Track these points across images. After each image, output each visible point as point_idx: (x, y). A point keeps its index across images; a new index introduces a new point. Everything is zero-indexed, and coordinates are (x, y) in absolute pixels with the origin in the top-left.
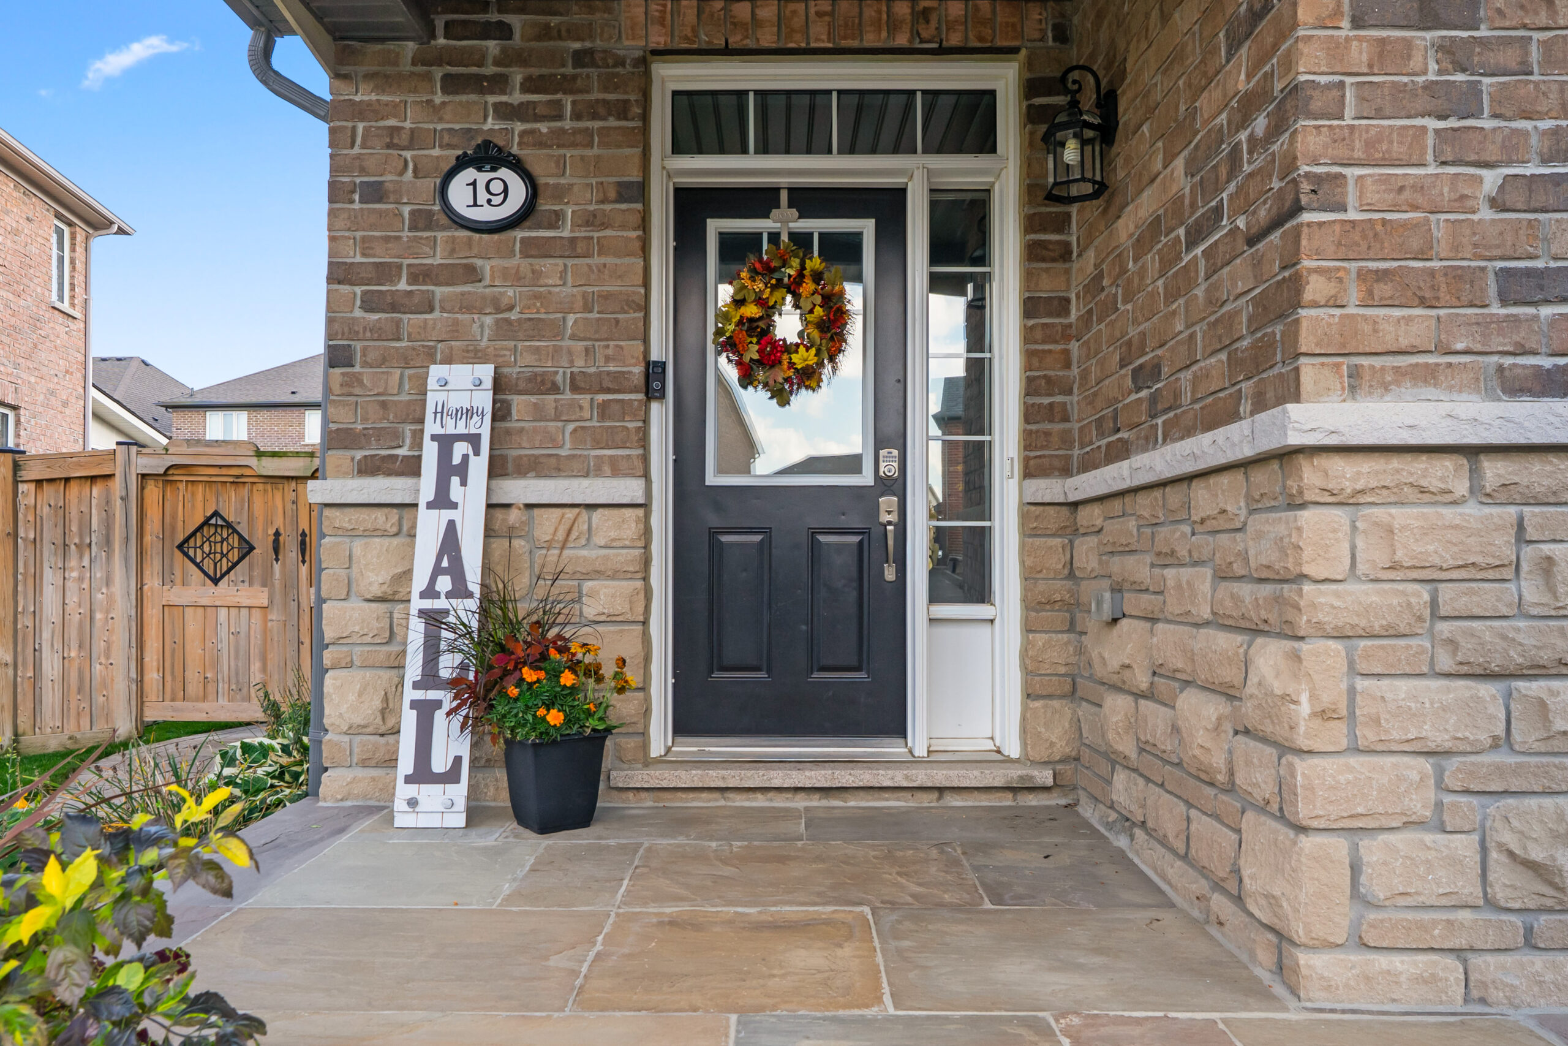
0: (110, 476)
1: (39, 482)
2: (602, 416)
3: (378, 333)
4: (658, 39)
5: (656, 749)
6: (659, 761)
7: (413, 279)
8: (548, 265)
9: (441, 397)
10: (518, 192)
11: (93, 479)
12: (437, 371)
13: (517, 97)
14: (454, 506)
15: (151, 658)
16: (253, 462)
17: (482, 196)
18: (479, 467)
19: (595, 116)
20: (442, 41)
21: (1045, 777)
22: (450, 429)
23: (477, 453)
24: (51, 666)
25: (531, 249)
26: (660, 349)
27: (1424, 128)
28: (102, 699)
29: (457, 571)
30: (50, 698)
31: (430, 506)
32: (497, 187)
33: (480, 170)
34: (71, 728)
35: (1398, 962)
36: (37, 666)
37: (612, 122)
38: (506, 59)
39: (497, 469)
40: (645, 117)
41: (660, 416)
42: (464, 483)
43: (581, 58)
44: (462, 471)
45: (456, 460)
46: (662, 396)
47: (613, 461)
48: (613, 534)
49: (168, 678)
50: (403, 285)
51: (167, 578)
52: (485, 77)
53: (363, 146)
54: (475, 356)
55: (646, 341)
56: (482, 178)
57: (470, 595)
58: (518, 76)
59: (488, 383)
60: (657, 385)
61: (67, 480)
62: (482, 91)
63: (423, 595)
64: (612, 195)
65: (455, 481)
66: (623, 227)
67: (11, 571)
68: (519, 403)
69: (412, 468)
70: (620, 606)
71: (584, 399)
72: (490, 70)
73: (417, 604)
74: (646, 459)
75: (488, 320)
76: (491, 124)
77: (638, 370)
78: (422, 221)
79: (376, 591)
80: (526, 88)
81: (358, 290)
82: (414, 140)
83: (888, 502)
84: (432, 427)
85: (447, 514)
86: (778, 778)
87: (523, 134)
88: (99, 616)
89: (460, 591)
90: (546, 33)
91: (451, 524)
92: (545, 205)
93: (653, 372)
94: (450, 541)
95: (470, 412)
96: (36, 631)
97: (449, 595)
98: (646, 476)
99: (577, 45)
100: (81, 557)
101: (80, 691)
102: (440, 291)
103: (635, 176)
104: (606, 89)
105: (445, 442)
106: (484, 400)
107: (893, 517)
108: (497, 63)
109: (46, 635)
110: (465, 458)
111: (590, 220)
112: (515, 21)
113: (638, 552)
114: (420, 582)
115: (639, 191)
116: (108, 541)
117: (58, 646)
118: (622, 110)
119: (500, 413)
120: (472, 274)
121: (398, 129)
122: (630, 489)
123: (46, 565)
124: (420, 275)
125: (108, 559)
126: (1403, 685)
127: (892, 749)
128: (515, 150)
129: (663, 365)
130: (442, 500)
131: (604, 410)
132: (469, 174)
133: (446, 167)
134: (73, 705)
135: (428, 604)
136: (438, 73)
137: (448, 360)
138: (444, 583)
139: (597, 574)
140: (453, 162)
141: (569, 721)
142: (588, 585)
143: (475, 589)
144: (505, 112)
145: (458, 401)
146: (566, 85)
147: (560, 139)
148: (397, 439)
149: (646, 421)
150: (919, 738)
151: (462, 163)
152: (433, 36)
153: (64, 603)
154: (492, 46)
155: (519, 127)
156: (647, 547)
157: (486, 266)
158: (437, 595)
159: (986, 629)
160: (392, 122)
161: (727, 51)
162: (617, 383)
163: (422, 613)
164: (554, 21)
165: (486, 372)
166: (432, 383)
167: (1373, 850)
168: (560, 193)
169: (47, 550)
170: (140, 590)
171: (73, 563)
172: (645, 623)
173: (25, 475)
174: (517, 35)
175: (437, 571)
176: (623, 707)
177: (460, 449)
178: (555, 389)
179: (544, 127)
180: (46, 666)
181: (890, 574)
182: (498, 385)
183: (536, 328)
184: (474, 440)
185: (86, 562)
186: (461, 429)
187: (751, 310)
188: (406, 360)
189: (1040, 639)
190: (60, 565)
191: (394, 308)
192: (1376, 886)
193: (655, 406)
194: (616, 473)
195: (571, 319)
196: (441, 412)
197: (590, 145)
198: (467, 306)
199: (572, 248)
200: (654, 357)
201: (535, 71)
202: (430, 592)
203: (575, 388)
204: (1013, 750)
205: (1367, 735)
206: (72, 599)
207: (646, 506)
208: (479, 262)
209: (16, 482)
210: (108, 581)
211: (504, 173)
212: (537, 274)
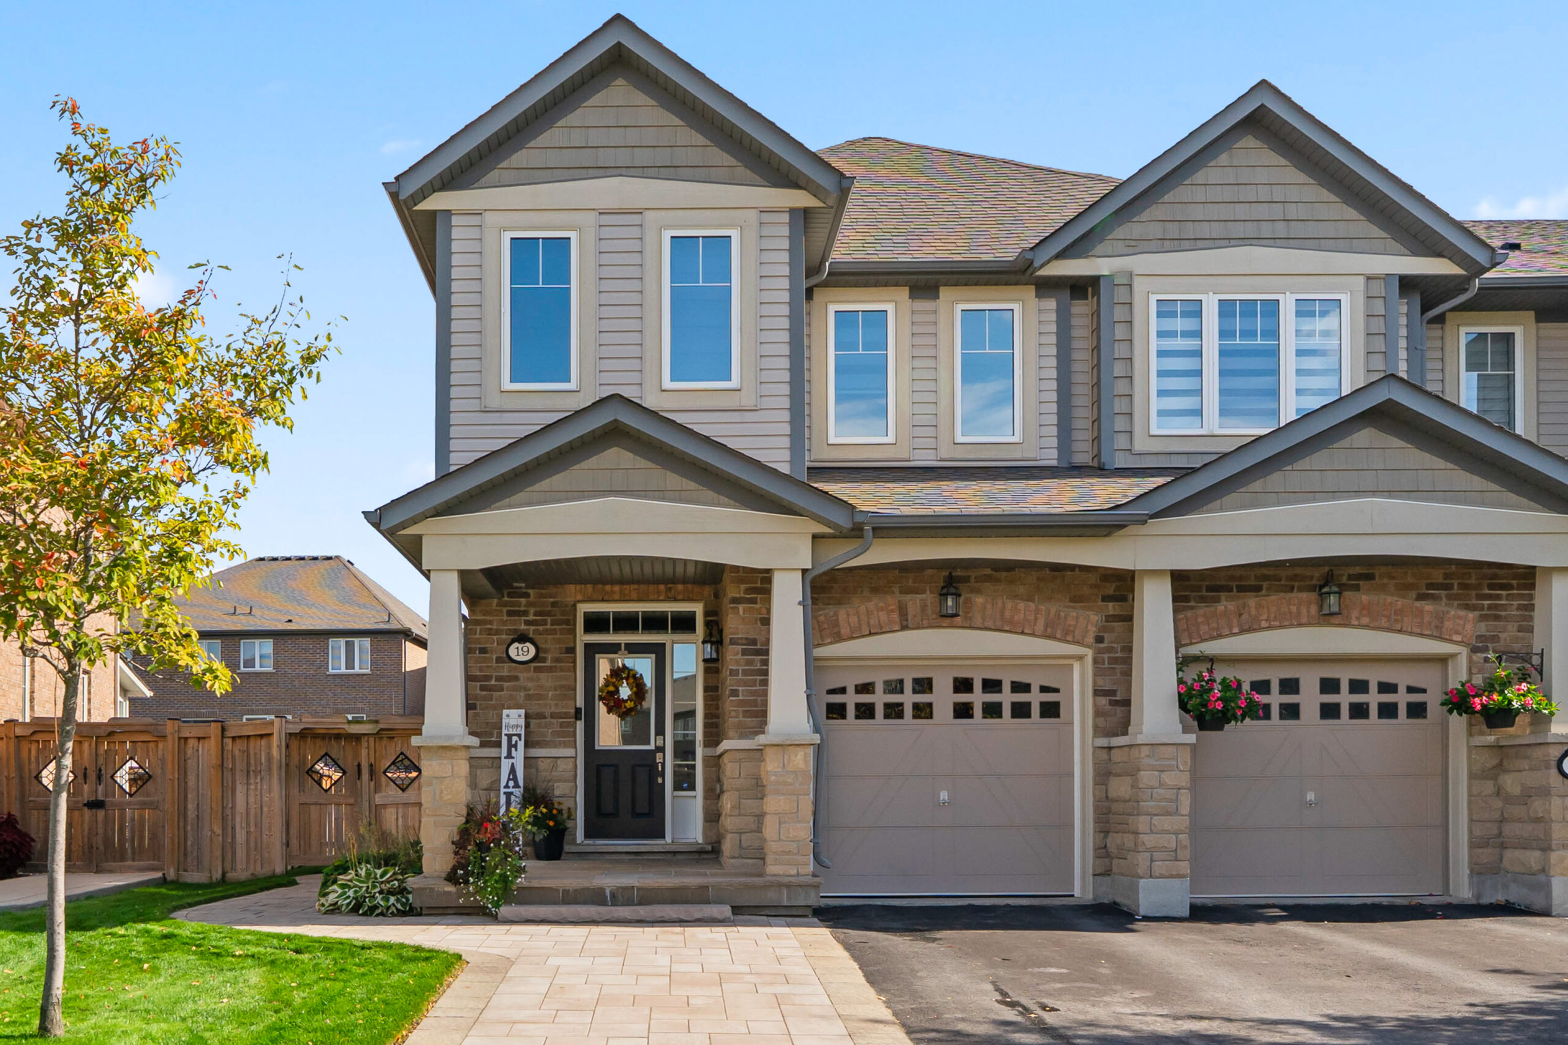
0: (270, 735)
1: (234, 738)
2: (561, 727)
3: (485, 698)
4: (579, 598)
5: (579, 841)
6: (579, 845)
7: (497, 680)
8: (543, 675)
9: (507, 721)
10: (533, 651)
11: (262, 736)
12: (505, 712)
13: (531, 617)
14: (513, 758)
15: (294, 832)
16: (346, 726)
17: (520, 652)
18: (521, 745)
19: (559, 624)
20: (506, 599)
21: (709, 848)
22: (511, 732)
23: (520, 740)
24: (241, 837)
25: (537, 669)
26: (580, 702)
27: (756, 680)
28: (267, 854)
29: (515, 779)
30: (241, 854)
31: (505, 758)
32: (525, 649)
33: (520, 643)
34: (251, 870)
35: (749, 861)
36: (234, 836)
37: (564, 627)
38: (529, 605)
39: (527, 745)
40: (575, 624)
41: (580, 725)
42: (516, 750)
43: (554, 604)
44: (515, 746)
45: (513, 743)
46: (581, 719)
47: (564, 741)
48: (564, 767)
49: (302, 842)
50: (493, 682)
51: (302, 788)
52: (520, 611)
53: (480, 634)
54: (518, 707)
55: (575, 702)
56: (521, 646)
57: (519, 787)
58: (532, 610)
59: (523, 716)
60: (579, 716)
61: (248, 737)
62: (519, 616)
63: (505, 787)
64: (564, 651)
65: (513, 749)
66: (568, 662)
67: (220, 784)
68: (533, 722)
69: (498, 744)
70: (567, 792)
71: (555, 721)
72: (522, 609)
73: (503, 790)
74: (575, 741)
75: (522, 694)
76: (523, 627)
77: (573, 711)
78: (499, 660)
79: (485, 786)
80: (535, 615)
81: (478, 684)
82: (498, 632)
83: (659, 755)
84: (504, 731)
85: (511, 761)
86: (620, 849)
87: (534, 630)
88: (265, 809)
89: (516, 786)
90: (542, 596)
91: (513, 764)
92: (541, 655)
93: (578, 711)
94: (513, 770)
95: (517, 726)
96: (233, 819)
97: (513, 787)
98: (575, 747)
99: (552, 600)
100: (256, 778)
101: (256, 849)
102: (506, 684)
103: (571, 645)
104: (562, 615)
105: (510, 737)
106: (522, 722)
107: (661, 761)
108: (525, 606)
109: (238, 819)
110: (516, 742)
111: (557, 660)
112: (531, 592)
113: (572, 773)
114: (503, 783)
115: (572, 650)
116: (270, 769)
117: (244, 825)
118: (567, 622)
119: (527, 725)
120: (516, 678)
121: (491, 629)
122: (569, 752)
123: (238, 782)
124: (500, 679)
125: (270, 780)
126: (750, 801)
127: (661, 842)
128: (531, 635)
129: (581, 709)
130: (509, 756)
131: (562, 725)
132: (516, 645)
133: (509, 641)
134: (252, 857)
135: (506, 790)
136: (505, 610)
137: (509, 708)
138: (511, 783)
139: (559, 781)
140: (510, 640)
141: (555, 825)
142: (556, 785)
143: (521, 783)
144: (528, 623)
145: (513, 722)
146: (549, 614)
147: (547, 632)
148: (491, 735)
149: (575, 728)
150: (668, 838)
151: (513, 641)
152: (503, 597)
153: (247, 803)
154: (523, 600)
155: (533, 628)
156: (576, 771)
157: (521, 676)
158: (509, 787)
159: (693, 800)
160: (489, 626)
161: (603, 600)
162: (566, 715)
163: (505, 793)
164: (544, 591)
165: (522, 712)
166: (504, 716)
167: (744, 837)
168: (546, 651)
169: (238, 774)
170: (287, 796)
171: (252, 781)
172: (575, 797)
173: (228, 734)
174: (532, 595)
175: (509, 779)
176: (569, 824)
177: (515, 739)
178: (545, 718)
179: (541, 628)
180: (238, 836)
181: (660, 780)
182: (527, 716)
183: (539, 697)
184: (519, 736)
185: (258, 780)
186: (515, 732)
187: (611, 688)
188: (494, 708)
189: (708, 801)
190: (245, 782)
191: (490, 690)
192: (744, 844)
193: (578, 722)
194: (565, 746)
195: (550, 694)
196: (507, 726)
197: (556, 634)
198: (515, 689)
199: (550, 669)
200: (578, 705)
201: (538, 609)
202: (507, 786)
203: (552, 717)
204: (700, 841)
205: (743, 812)
206: (252, 800)
207: (575, 758)
208: (519, 674)
209: (223, 737)
210: (270, 791)
211: (528, 644)
212: (539, 679)
